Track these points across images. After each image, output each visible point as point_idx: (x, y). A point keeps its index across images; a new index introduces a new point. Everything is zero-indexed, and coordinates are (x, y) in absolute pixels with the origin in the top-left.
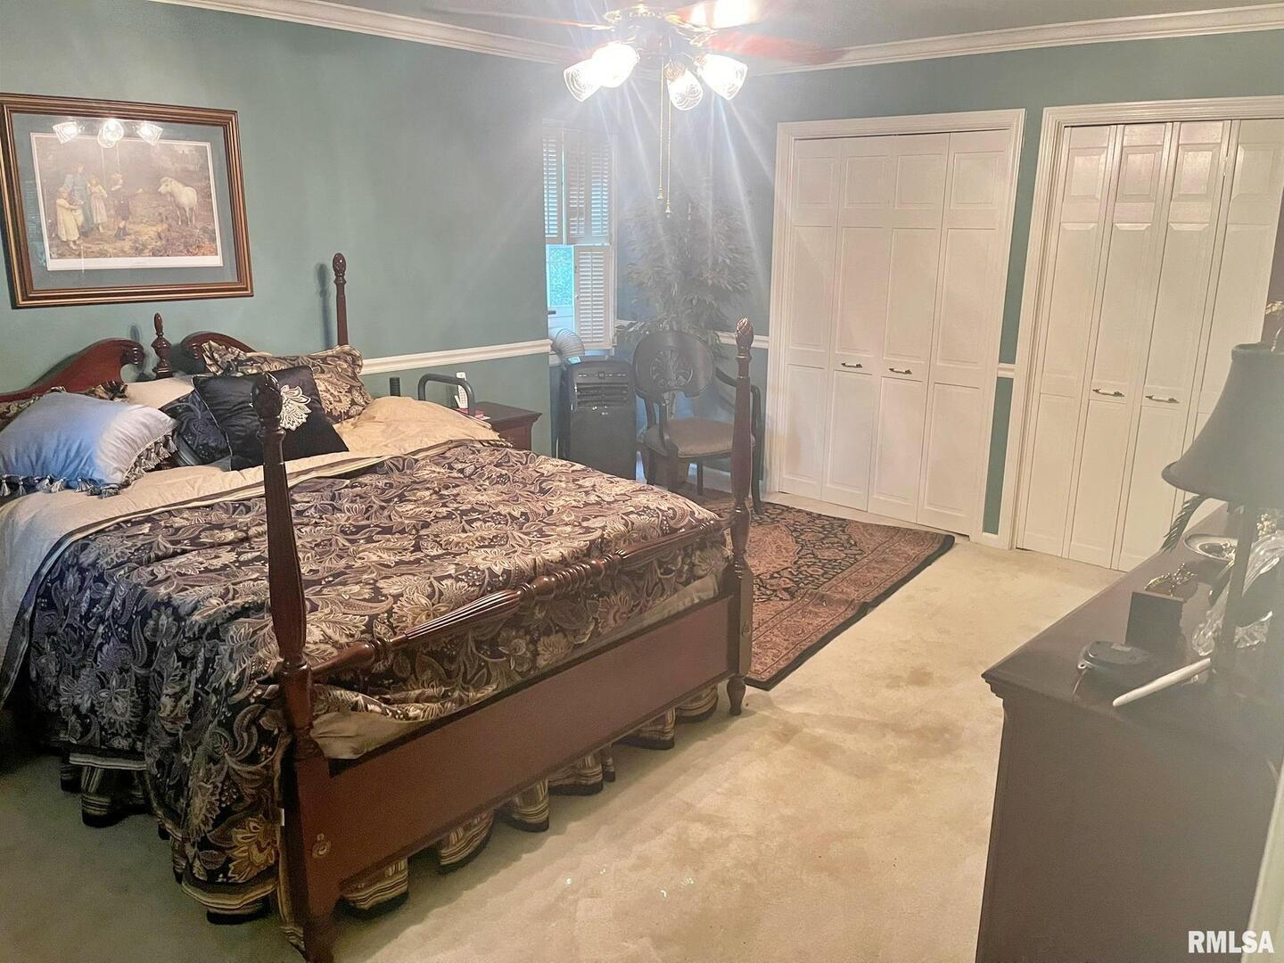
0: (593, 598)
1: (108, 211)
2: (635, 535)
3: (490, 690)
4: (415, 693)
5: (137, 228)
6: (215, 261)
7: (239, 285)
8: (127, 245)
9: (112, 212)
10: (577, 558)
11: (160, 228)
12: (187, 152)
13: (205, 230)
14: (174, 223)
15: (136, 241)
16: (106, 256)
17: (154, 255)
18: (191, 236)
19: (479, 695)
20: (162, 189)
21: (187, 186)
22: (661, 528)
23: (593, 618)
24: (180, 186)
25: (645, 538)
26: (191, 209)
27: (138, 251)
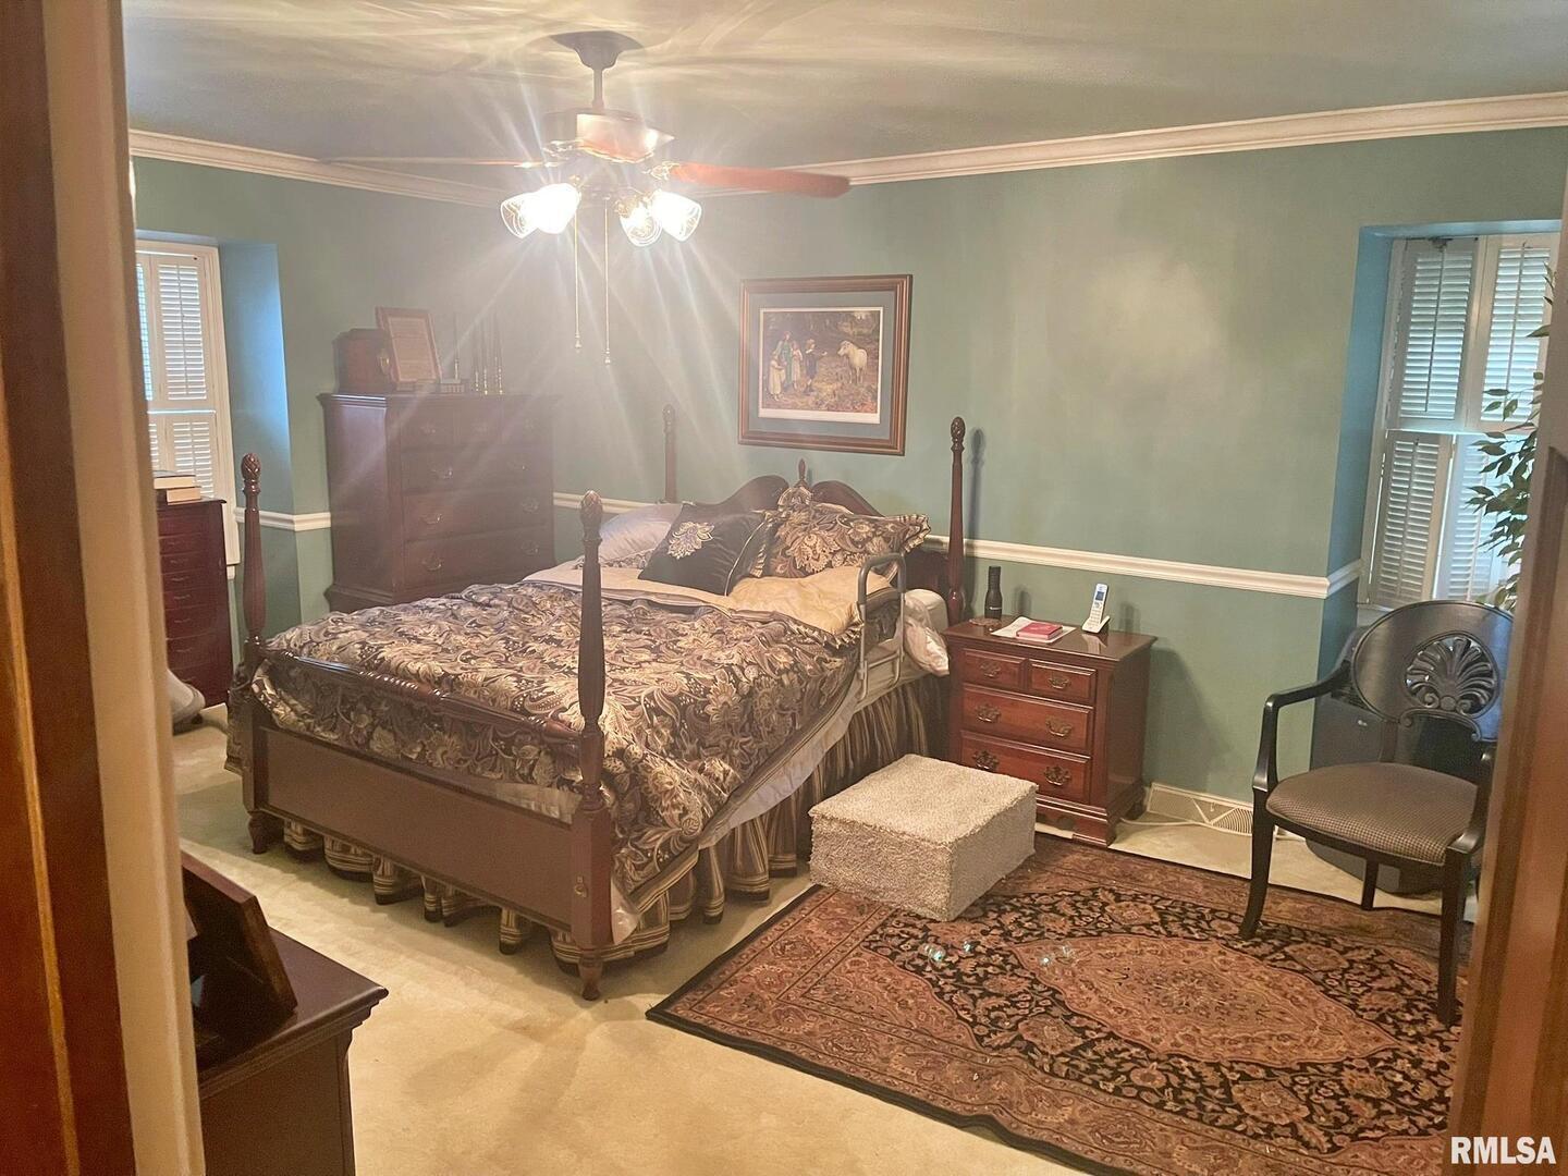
0: (432, 726)
1: (801, 370)
2: (486, 693)
3: (332, 737)
4: (293, 702)
5: (819, 385)
6: (874, 418)
7: (892, 443)
8: (811, 400)
9: (805, 372)
10: (429, 681)
11: (835, 386)
12: (863, 317)
13: (869, 389)
14: (845, 382)
15: (817, 397)
16: (795, 408)
17: (828, 410)
18: (858, 394)
19: (322, 734)
20: (841, 352)
21: (860, 348)
22: (513, 702)
23: (422, 743)
24: (855, 348)
25: (494, 701)
26: (861, 370)
27: (818, 406)
